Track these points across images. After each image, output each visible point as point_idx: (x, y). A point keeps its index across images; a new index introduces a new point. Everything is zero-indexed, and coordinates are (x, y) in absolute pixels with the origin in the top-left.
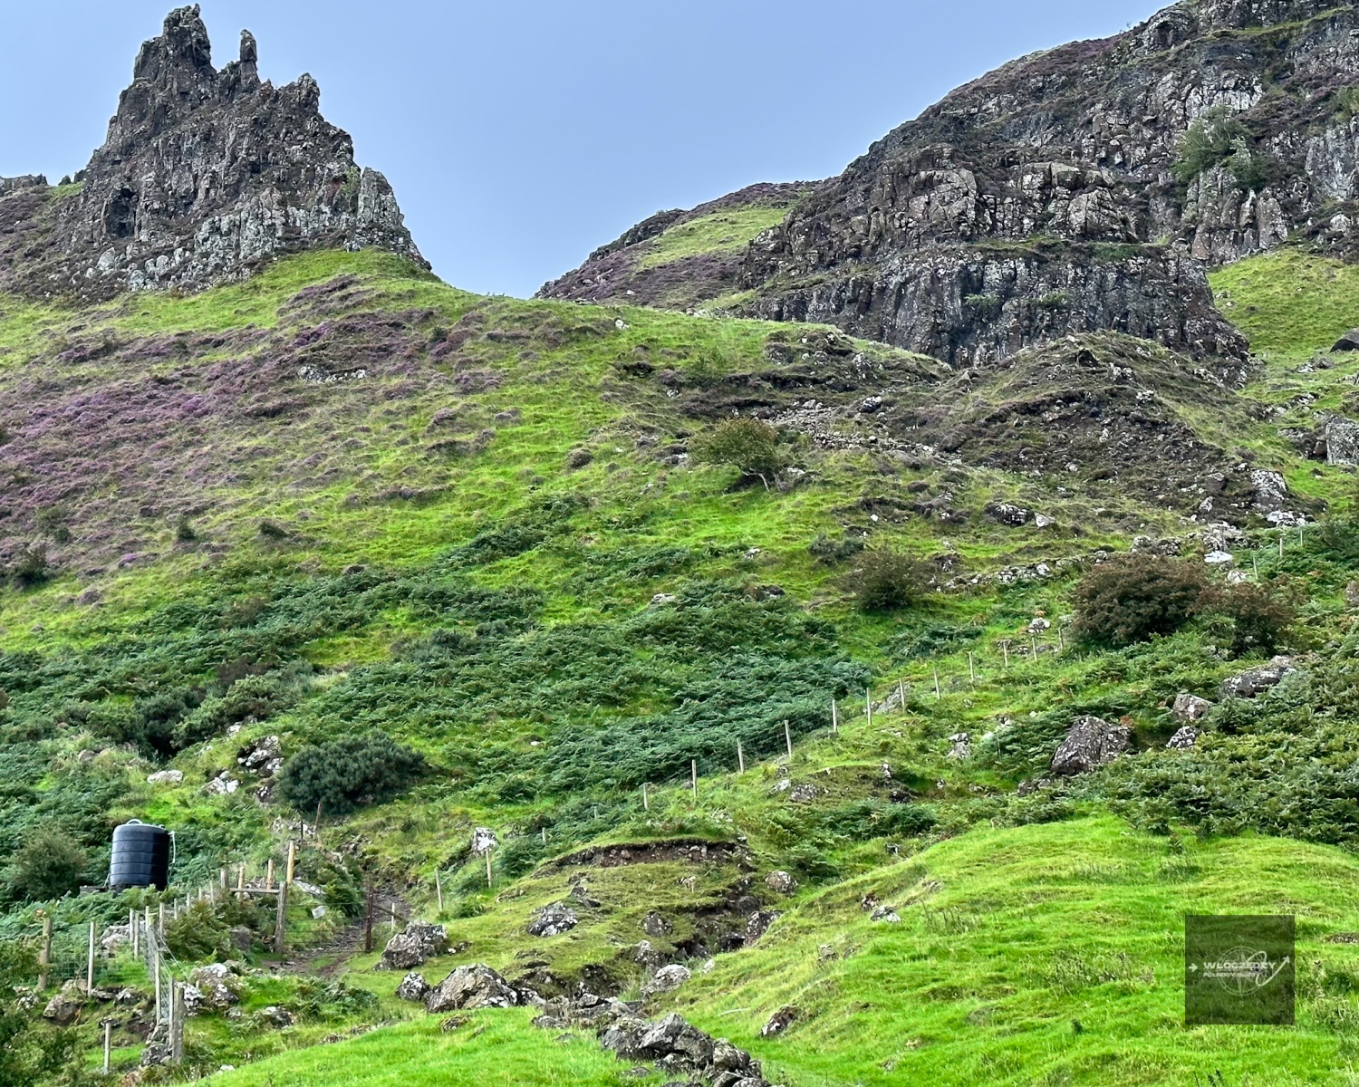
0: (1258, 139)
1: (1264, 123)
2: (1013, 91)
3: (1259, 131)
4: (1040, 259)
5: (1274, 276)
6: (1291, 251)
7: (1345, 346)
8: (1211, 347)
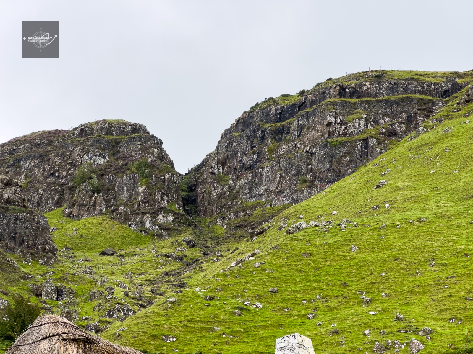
0: (102, 175)
1: (105, 170)
2: (30, 143)
3: (103, 172)
5: (94, 225)
6: (104, 217)
7: (104, 254)
8: (44, 249)
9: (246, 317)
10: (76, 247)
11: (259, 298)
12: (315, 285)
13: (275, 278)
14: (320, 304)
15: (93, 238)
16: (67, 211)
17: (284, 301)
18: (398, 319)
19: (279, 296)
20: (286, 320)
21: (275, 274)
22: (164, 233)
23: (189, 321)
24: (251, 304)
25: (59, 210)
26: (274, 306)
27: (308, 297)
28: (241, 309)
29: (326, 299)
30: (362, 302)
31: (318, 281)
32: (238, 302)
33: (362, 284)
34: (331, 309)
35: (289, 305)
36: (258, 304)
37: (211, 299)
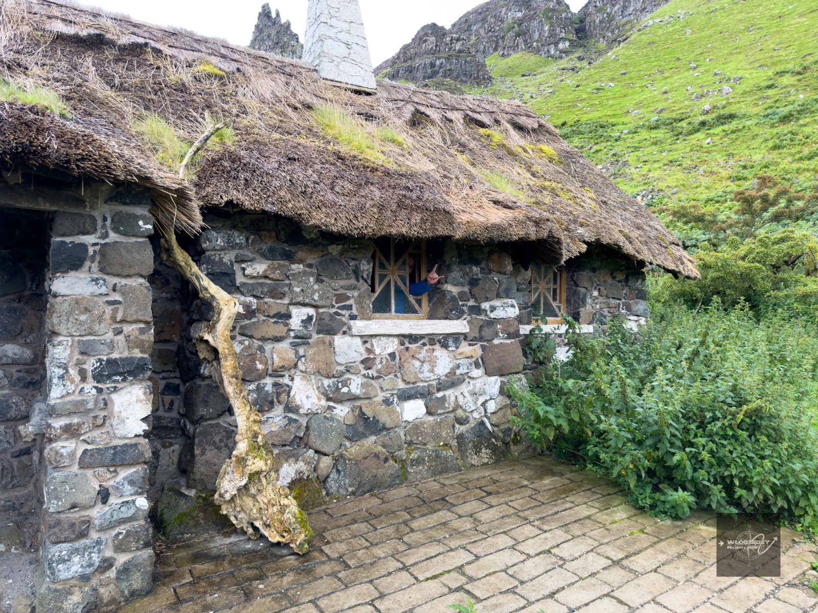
0: (521, 24)
1: (522, 20)
3: (521, 22)
4: (448, 59)
5: (518, 58)
6: (524, 52)
7: (523, 76)
8: (484, 78)
9: (601, 93)
10: (507, 75)
11: (612, 80)
12: (655, 64)
13: (626, 64)
14: (658, 76)
15: (517, 67)
16: (501, 53)
17: (631, 78)
18: (716, 74)
19: (627, 76)
20: (630, 91)
21: (626, 61)
22: (563, 55)
23: (561, 103)
24: (606, 85)
25: (496, 53)
26: (623, 83)
27: (648, 73)
28: (598, 89)
29: (662, 72)
30: (690, 68)
31: (657, 61)
32: (598, 85)
33: (692, 56)
34: (666, 78)
35: (634, 81)
36: (611, 84)
37: (578, 86)
